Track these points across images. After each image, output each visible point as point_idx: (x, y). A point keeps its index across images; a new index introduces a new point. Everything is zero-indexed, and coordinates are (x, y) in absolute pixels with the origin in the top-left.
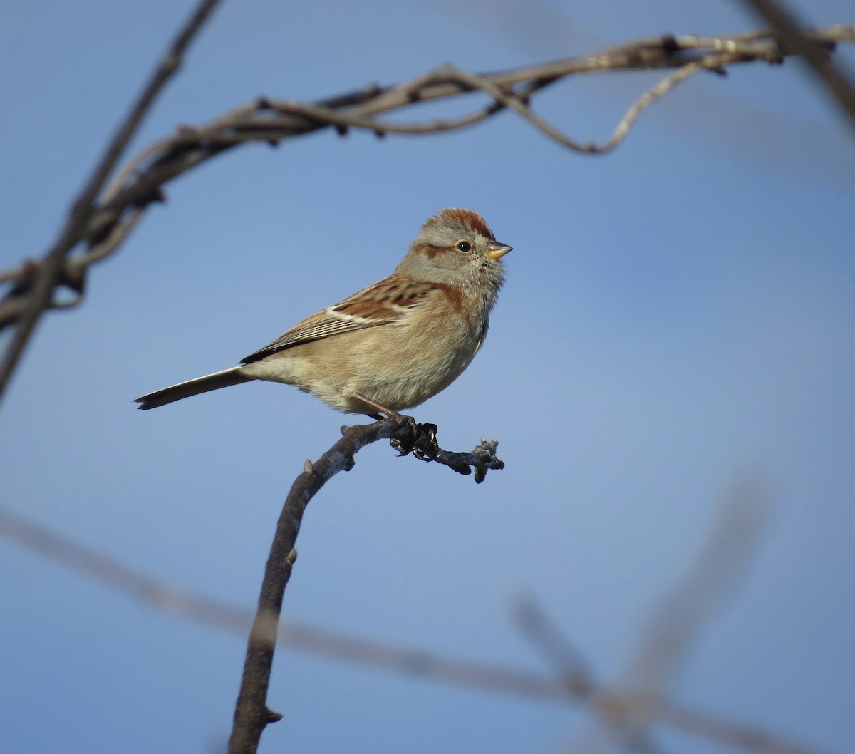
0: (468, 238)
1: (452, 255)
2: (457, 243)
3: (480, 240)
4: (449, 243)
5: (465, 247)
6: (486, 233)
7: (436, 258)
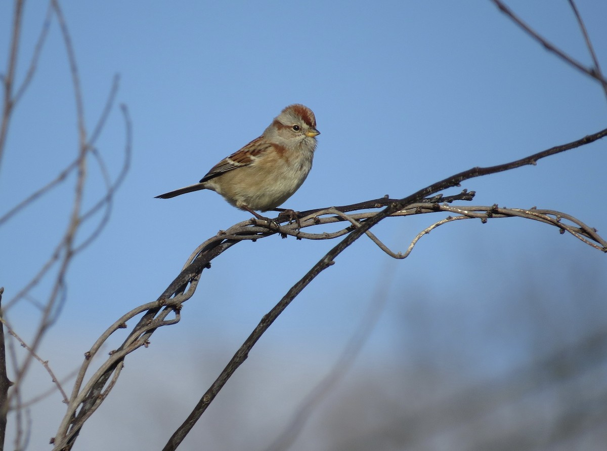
0: (299, 124)
1: (289, 131)
2: (294, 125)
3: (305, 126)
4: (289, 124)
5: (297, 128)
6: (308, 123)
7: (281, 131)
